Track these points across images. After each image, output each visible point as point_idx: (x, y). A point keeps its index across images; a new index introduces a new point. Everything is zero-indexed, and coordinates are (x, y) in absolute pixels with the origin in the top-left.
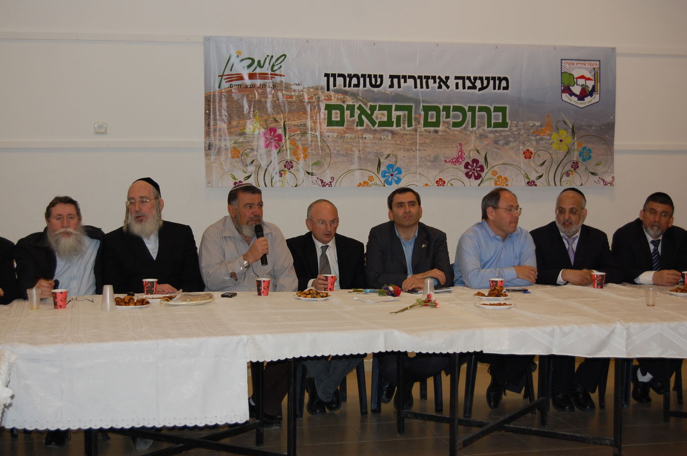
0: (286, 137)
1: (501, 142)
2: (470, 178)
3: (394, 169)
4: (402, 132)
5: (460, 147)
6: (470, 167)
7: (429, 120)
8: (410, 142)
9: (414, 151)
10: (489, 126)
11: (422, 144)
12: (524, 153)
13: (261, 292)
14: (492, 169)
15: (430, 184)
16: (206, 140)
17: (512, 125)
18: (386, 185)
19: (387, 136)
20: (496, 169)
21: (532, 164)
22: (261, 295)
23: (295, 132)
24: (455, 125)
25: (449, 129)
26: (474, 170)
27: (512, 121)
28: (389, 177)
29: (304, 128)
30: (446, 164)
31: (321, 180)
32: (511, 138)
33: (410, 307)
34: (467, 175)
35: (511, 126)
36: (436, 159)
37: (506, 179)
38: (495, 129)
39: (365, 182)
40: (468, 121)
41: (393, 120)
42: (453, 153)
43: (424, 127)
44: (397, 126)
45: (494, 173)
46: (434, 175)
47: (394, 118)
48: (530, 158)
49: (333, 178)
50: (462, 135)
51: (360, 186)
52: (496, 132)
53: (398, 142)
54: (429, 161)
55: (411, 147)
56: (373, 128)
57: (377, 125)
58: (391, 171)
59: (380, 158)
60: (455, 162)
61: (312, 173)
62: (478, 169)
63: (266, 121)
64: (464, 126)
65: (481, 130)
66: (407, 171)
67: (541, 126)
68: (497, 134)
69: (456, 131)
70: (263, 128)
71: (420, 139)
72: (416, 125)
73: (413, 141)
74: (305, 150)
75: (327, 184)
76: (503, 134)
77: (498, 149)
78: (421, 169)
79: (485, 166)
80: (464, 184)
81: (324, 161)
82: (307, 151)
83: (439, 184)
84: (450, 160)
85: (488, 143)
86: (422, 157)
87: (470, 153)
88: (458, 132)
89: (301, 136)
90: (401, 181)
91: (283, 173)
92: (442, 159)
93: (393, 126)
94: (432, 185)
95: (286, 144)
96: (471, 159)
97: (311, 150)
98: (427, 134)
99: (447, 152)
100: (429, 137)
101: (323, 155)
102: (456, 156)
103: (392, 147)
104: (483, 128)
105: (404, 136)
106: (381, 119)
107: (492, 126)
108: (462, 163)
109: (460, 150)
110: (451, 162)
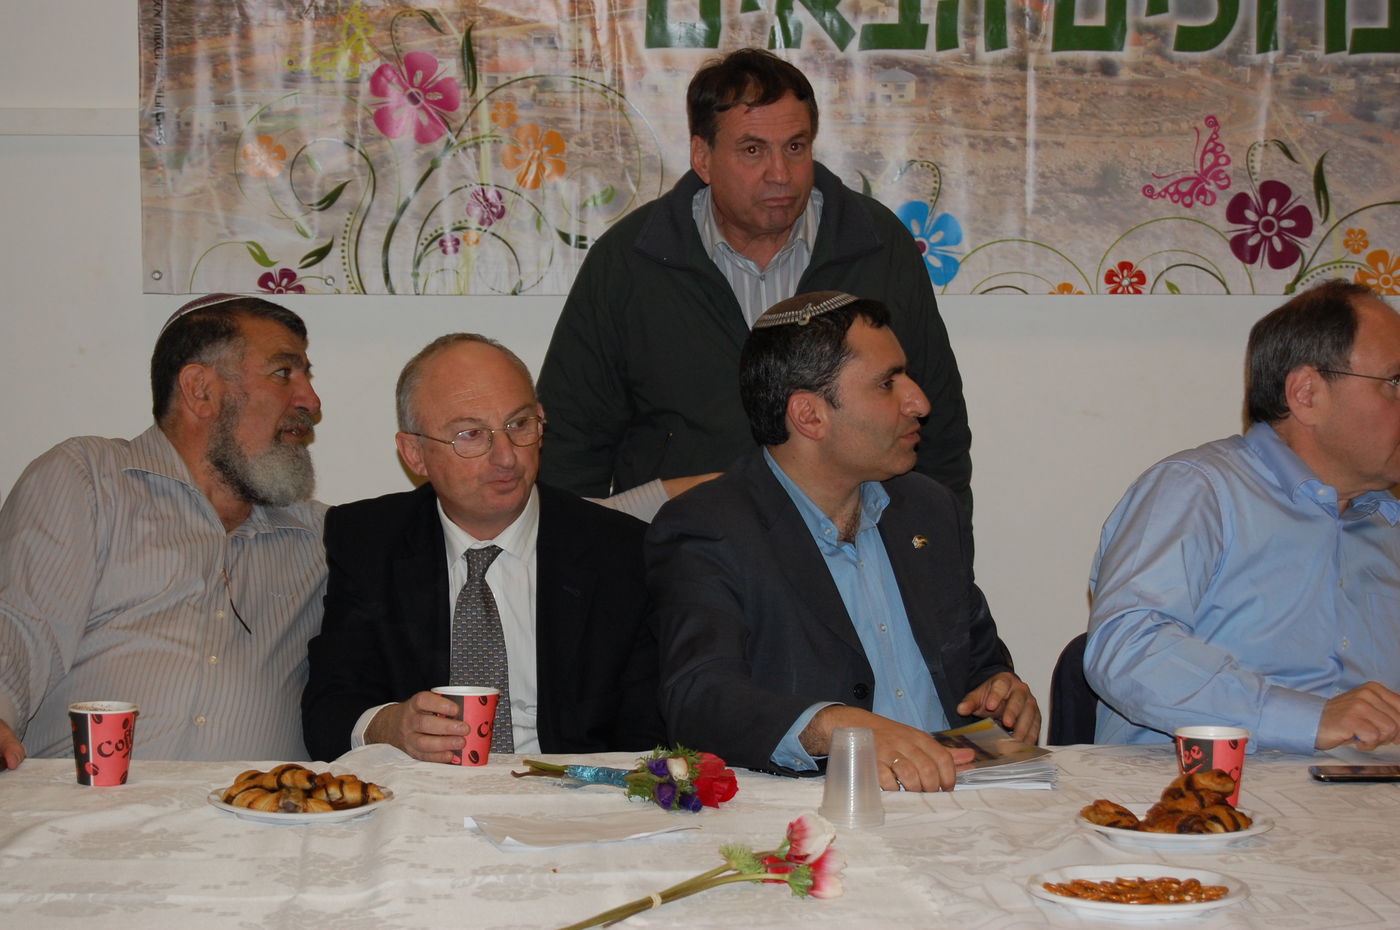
0: (473, 88)
1: (1385, 113)
2: (1253, 260)
3: (930, 222)
4: (961, 71)
5: (1211, 131)
6: (1251, 215)
7: (1079, 21)
8: (993, 110)
9: (1014, 149)
10: (1335, 43)
11: (1047, 118)
14: (1347, 225)
15: (1079, 284)
16: (145, 104)
19: (900, 87)
20: (1362, 222)
23: (516, 71)
24: (1190, 40)
26: (1269, 226)
29: (554, 53)
30: (1150, 202)
33: (669, 896)
34: (1238, 246)
36: (1106, 182)
38: (1359, 57)
40: (1246, 24)
41: (924, 20)
42: (1181, 156)
43: (1056, 48)
44: (941, 46)
45: (1356, 241)
46: (1099, 248)
47: (929, 11)
50: (1218, 82)
52: (1364, 68)
53: (947, 112)
54: (1077, 191)
55: (1000, 134)
56: (840, 55)
57: (854, 44)
59: (867, 174)
60: (1190, 193)
61: (582, 238)
62: (1287, 223)
63: (391, 26)
64: (1226, 44)
65: (1299, 64)
66: (985, 233)
68: (1369, 79)
69: (1193, 64)
70: (381, 53)
71: (1039, 100)
72: (1021, 42)
73: (1010, 109)
74: (554, 142)
77: (1372, 140)
78: (1043, 222)
79: (1317, 210)
80: (1224, 284)
81: (633, 188)
82: (562, 149)
83: (1120, 284)
84: (1166, 183)
85: (1329, 114)
86: (1048, 175)
87: (1250, 158)
88: (1199, 68)
89: (537, 85)
90: (958, 274)
91: (461, 239)
92: (1133, 184)
93: (922, 46)
94: (1086, 290)
95: (476, 122)
96: (1257, 184)
97: (577, 144)
98: (1071, 77)
99: (1157, 152)
100: (1078, 91)
101: (629, 163)
102: (1192, 171)
103: (918, 134)
104: (1307, 52)
105: (969, 85)
106: (872, 17)
107: (1348, 45)
108: (1218, 200)
109: (1211, 145)
110: (1172, 195)
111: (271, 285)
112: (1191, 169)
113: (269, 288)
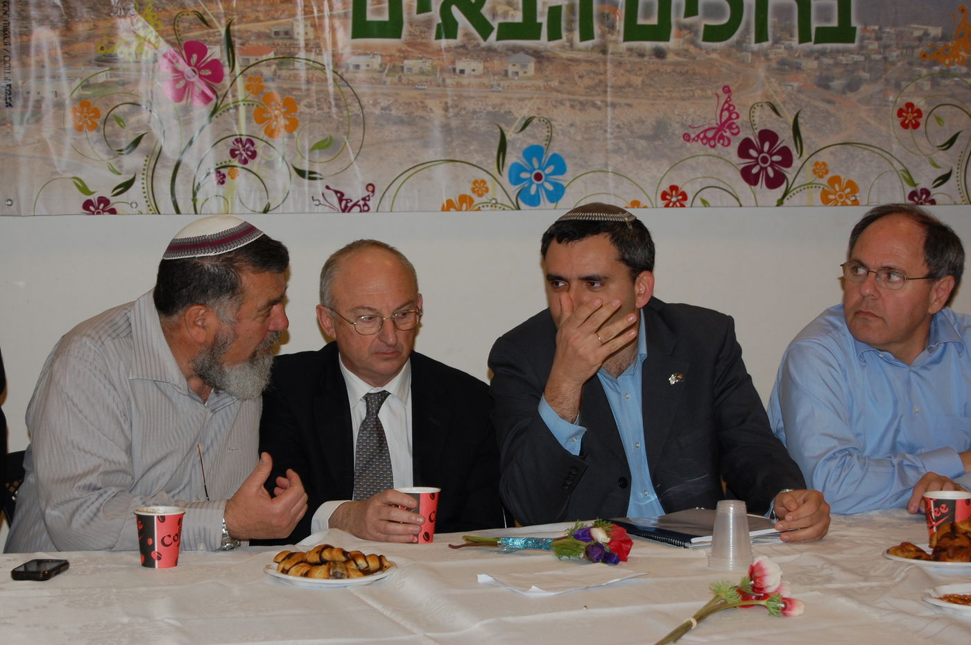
0: (233, 67)
1: (837, 84)
2: (756, 183)
3: (545, 159)
4: (565, 55)
5: (726, 96)
6: (753, 153)
7: (640, 21)
8: (587, 81)
9: (599, 108)
10: (805, 37)
11: (621, 88)
12: (900, 113)
13: (154, 555)
14: (814, 159)
15: (644, 200)
17: (868, 35)
18: (522, 205)
19: (524, 66)
20: (824, 157)
21: (922, 142)
22: (152, 565)
23: (261, 54)
24: (713, 34)
25: (697, 46)
26: (765, 160)
27: (866, 25)
28: (532, 183)
29: (288, 42)
30: (688, 144)
31: (336, 192)
32: (864, 70)
33: (700, 618)
34: (746, 174)
35: (862, 39)
36: (660, 130)
37: (851, 184)
38: (819, 46)
39: (464, 199)
40: (748, 24)
41: (539, 20)
42: (707, 113)
43: (626, 40)
44: (551, 38)
45: (821, 169)
46: (656, 176)
47: (542, 14)
48: (916, 126)
49: (371, 187)
50: (730, 62)
51: (448, 210)
52: (823, 53)
53: (555, 84)
54: (642, 137)
55: (590, 98)
56: (483, 44)
57: (493, 35)
58: (536, 165)
59: (503, 126)
60: (713, 138)
61: (311, 173)
62: (777, 158)
63: (174, 22)
64: (735, 37)
65: (782, 50)
66: (582, 166)
67: (944, 38)
68: (827, 61)
69: (714, 50)
70: (168, 42)
71: (614, 75)
72: (603, 35)
73: (597, 81)
74: (290, 105)
75: (355, 204)
76: (843, 59)
77: (829, 102)
78: (619, 159)
79: (795, 150)
80: (738, 200)
81: (345, 137)
82: (295, 110)
83: (671, 201)
84: (698, 132)
85: (801, 84)
86: (622, 126)
87: (752, 114)
88: (719, 54)
89: (277, 64)
90: (565, 195)
91: (227, 175)
92: (677, 132)
93: (538, 37)
94: (649, 204)
95: (236, 90)
96: (757, 132)
97: (306, 106)
98: (636, 59)
99: (691, 111)
100: (641, 69)
101: (341, 119)
102: (714, 123)
103: (537, 98)
104: (787, 43)
105: (569, 65)
106: (505, 18)
107: (813, 37)
108: (732, 143)
109: (726, 106)
110: (702, 140)
111: (92, 208)
112: (714, 122)
113: (90, 210)
